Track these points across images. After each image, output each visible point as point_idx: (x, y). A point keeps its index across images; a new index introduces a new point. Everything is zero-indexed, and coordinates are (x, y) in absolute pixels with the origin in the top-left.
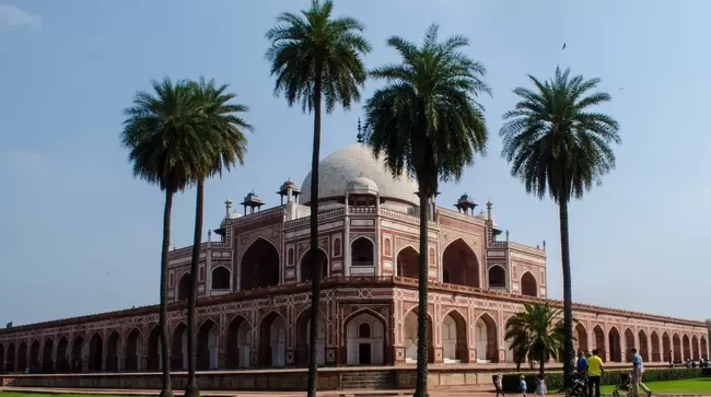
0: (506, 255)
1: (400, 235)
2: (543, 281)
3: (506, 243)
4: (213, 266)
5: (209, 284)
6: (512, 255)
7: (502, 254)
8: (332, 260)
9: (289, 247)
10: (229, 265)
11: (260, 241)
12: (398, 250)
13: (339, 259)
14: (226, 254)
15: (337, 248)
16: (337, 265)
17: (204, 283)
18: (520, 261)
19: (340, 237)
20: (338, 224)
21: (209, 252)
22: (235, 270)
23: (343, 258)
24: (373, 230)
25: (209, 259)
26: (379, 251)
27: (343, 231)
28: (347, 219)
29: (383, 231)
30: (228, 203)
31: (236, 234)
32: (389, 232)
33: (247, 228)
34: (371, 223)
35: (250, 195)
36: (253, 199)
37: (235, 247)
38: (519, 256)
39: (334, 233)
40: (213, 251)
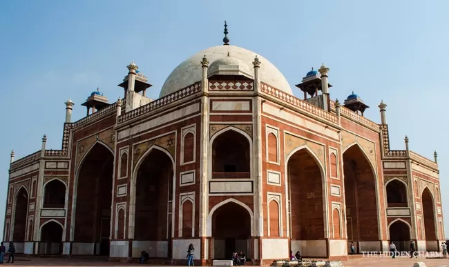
0: (407, 167)
1: (292, 129)
2: (439, 199)
3: (406, 152)
4: (46, 179)
5: (40, 202)
6: (413, 167)
7: (401, 165)
8: (180, 169)
9: (121, 152)
10: (65, 179)
11: (98, 147)
12: (290, 152)
13: (190, 167)
14: (61, 165)
15: (189, 148)
16: (187, 178)
17: (34, 200)
18: (420, 175)
19: (193, 130)
20: (189, 110)
21: (43, 161)
22: (72, 184)
23: (197, 166)
24: (250, 118)
25: (42, 170)
26: (260, 154)
27: (198, 120)
28: (206, 100)
29: (265, 120)
30: (68, 104)
31: (75, 140)
32: (275, 123)
33: (86, 133)
34: (245, 106)
35: (93, 94)
36: (97, 98)
37: (73, 156)
38: (418, 168)
39: (184, 124)
40: (47, 160)
